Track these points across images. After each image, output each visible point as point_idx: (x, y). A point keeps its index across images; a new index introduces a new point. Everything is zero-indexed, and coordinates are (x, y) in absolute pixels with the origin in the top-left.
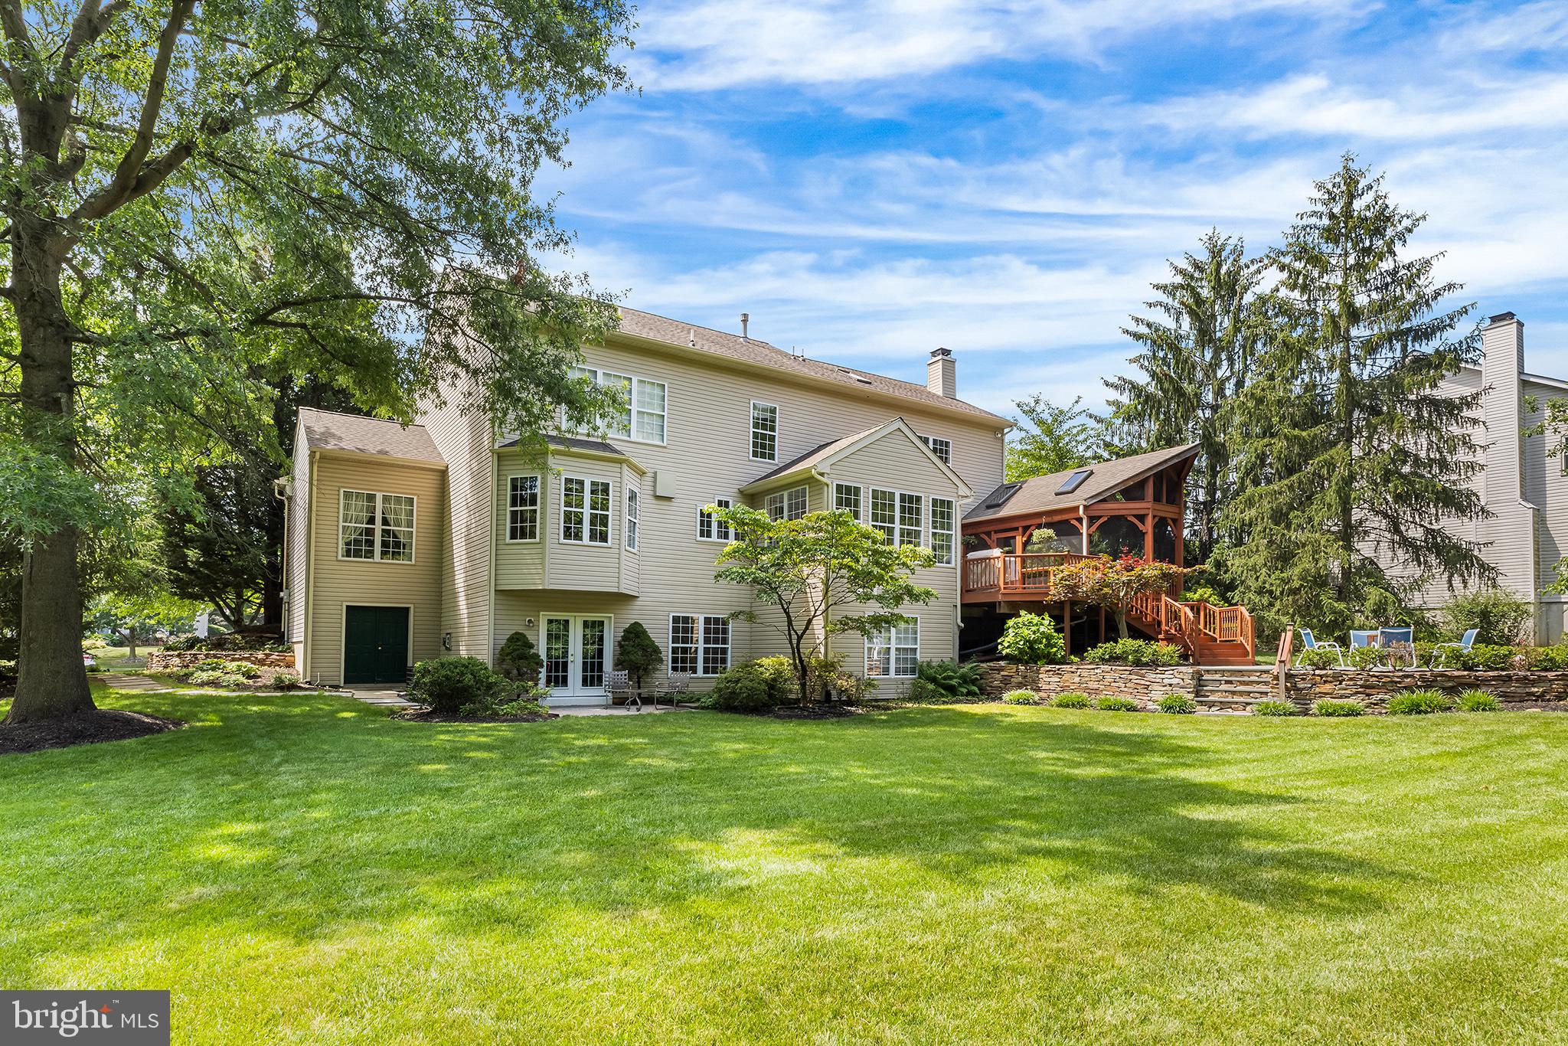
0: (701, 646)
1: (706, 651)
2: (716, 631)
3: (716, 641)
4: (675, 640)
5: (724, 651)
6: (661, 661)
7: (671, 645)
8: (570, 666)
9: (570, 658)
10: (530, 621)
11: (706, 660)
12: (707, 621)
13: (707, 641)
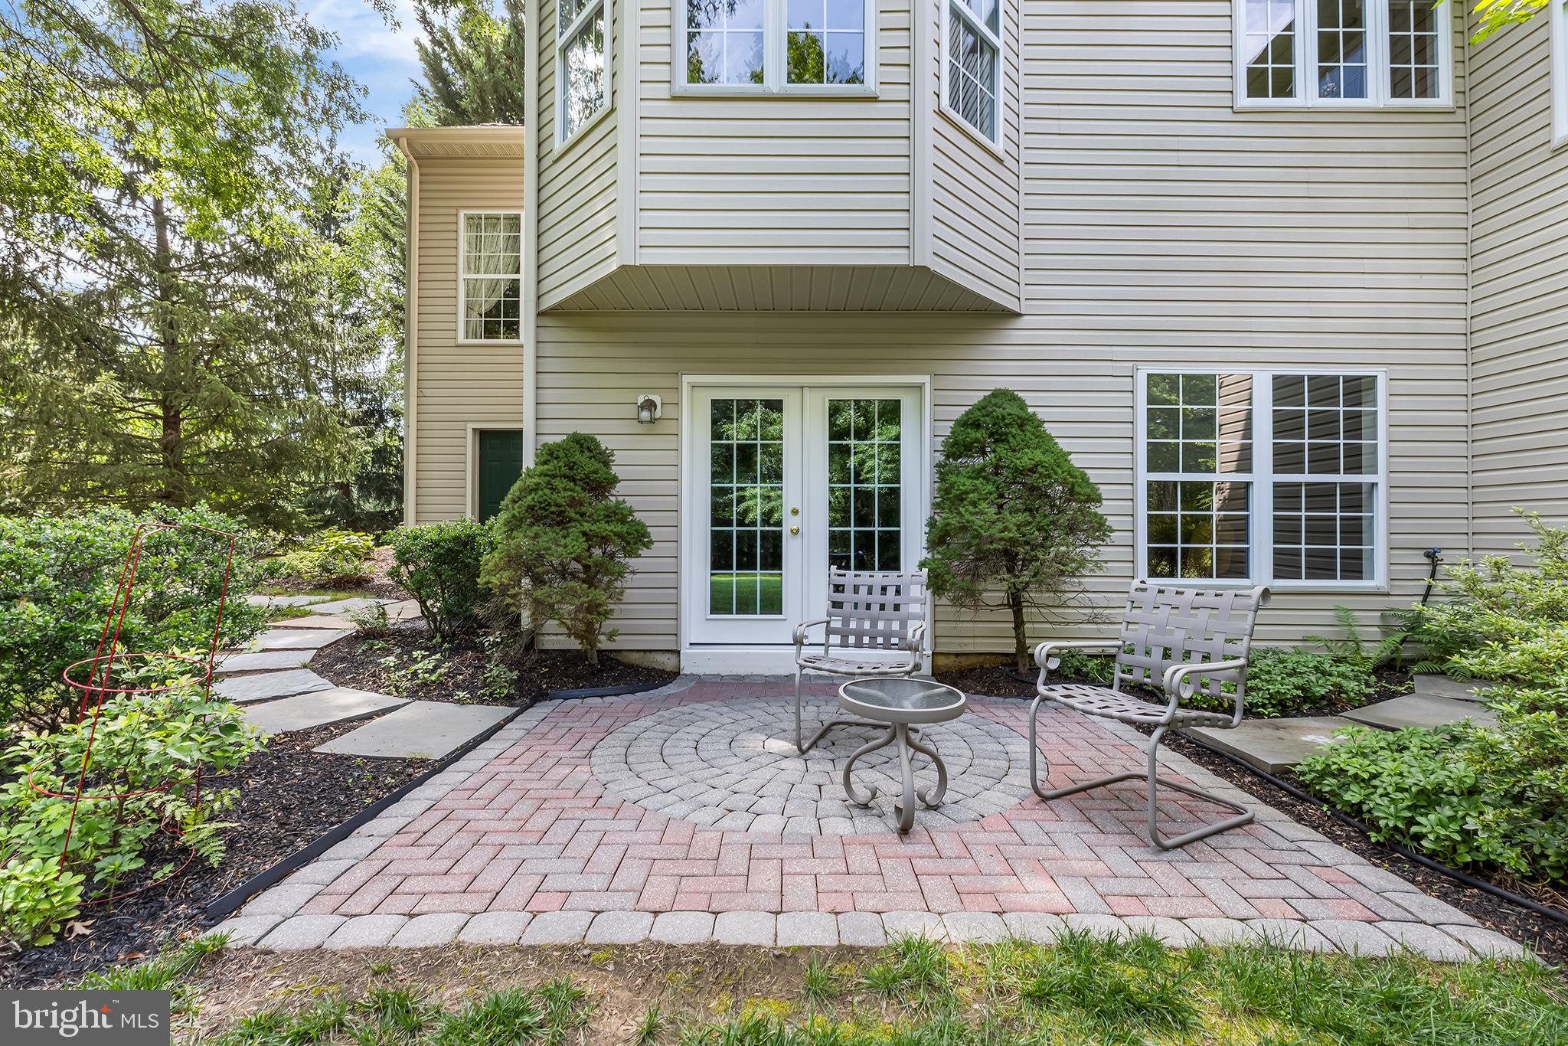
0: (1263, 479)
1: (1284, 496)
2: (1324, 425)
3: (1324, 460)
4: (1159, 458)
5: (1355, 497)
6: (1099, 529)
7: (1144, 477)
8: (790, 549)
9: (789, 523)
10: (650, 405)
11: (1284, 530)
12: (1286, 388)
13: (1285, 459)
